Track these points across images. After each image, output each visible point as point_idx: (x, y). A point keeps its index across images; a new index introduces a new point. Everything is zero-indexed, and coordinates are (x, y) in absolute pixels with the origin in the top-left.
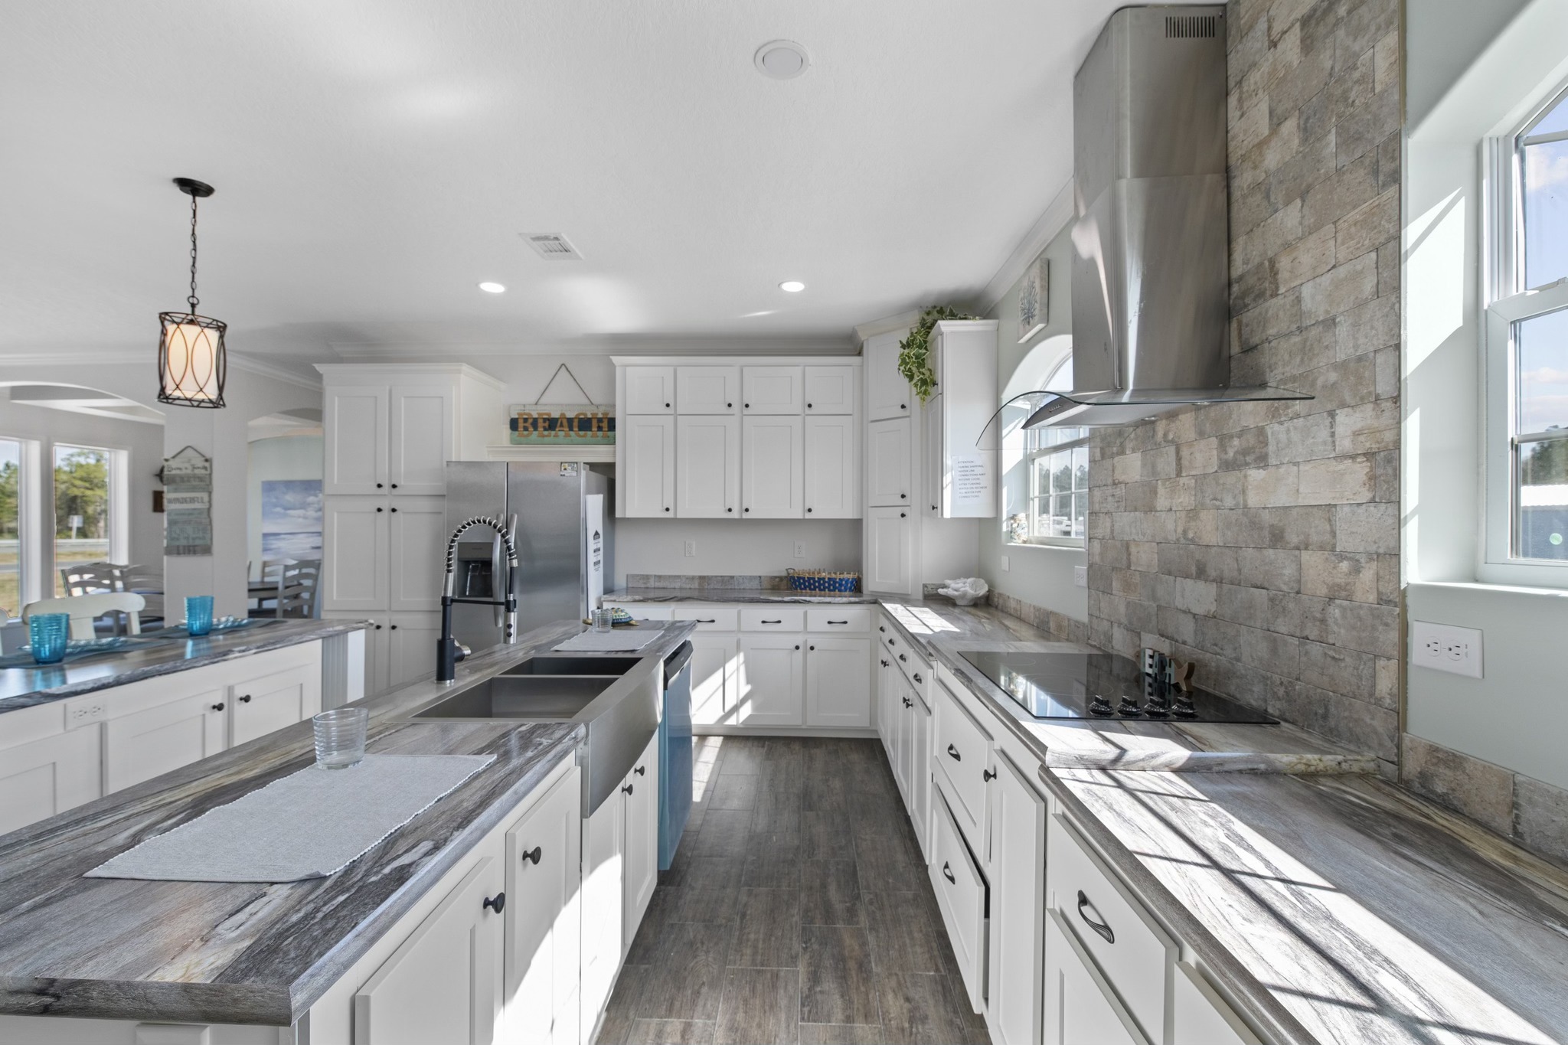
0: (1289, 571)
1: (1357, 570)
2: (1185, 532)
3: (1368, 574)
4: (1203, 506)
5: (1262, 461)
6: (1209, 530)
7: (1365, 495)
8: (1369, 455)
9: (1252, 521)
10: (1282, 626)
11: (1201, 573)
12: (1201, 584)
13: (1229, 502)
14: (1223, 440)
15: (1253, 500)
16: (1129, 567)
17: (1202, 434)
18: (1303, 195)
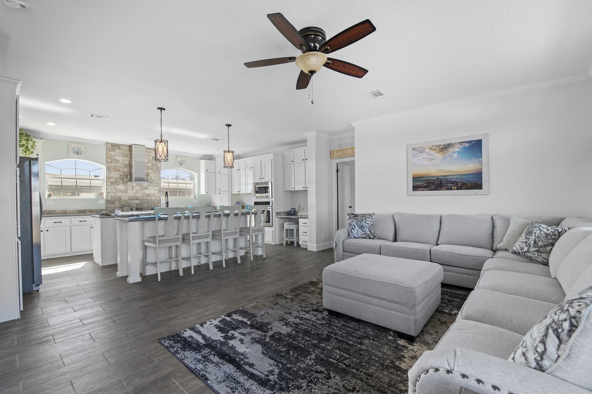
0: (150, 198)
1: (157, 198)
2: (134, 195)
3: (158, 198)
4: (138, 193)
5: (147, 189)
6: (139, 195)
7: (158, 193)
8: (158, 190)
9: (146, 194)
10: (150, 203)
11: (137, 199)
12: (137, 200)
13: (142, 192)
14: (141, 187)
15: (146, 193)
16: (120, 199)
17: (137, 186)
18: (152, 170)
